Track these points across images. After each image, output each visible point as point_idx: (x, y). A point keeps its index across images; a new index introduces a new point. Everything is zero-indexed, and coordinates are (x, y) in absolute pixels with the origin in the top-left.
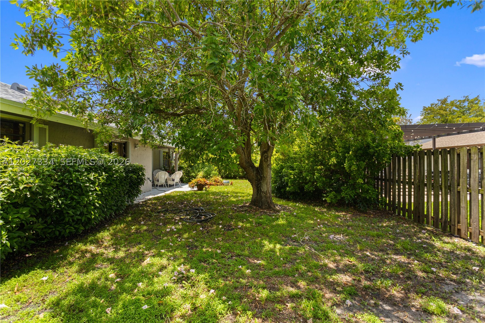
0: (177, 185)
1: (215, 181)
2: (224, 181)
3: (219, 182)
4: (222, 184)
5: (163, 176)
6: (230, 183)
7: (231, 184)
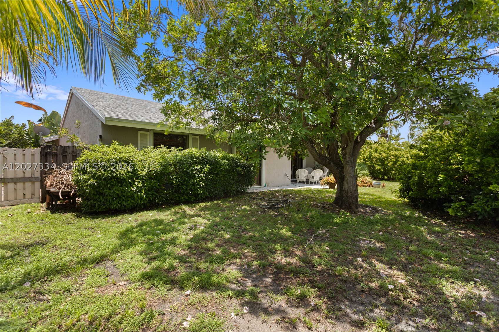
0: (317, 183)
1: (361, 182)
2: (374, 182)
3: (367, 183)
4: (371, 185)
5: (303, 174)
6: (382, 184)
7: (383, 187)
